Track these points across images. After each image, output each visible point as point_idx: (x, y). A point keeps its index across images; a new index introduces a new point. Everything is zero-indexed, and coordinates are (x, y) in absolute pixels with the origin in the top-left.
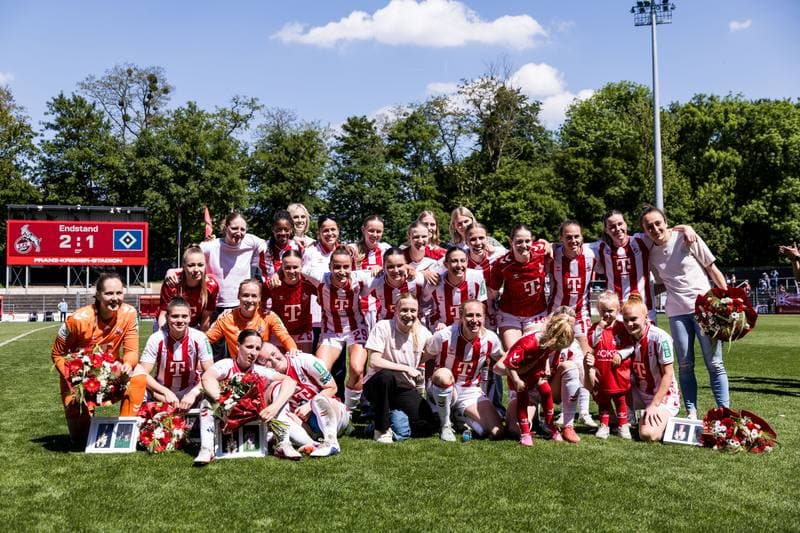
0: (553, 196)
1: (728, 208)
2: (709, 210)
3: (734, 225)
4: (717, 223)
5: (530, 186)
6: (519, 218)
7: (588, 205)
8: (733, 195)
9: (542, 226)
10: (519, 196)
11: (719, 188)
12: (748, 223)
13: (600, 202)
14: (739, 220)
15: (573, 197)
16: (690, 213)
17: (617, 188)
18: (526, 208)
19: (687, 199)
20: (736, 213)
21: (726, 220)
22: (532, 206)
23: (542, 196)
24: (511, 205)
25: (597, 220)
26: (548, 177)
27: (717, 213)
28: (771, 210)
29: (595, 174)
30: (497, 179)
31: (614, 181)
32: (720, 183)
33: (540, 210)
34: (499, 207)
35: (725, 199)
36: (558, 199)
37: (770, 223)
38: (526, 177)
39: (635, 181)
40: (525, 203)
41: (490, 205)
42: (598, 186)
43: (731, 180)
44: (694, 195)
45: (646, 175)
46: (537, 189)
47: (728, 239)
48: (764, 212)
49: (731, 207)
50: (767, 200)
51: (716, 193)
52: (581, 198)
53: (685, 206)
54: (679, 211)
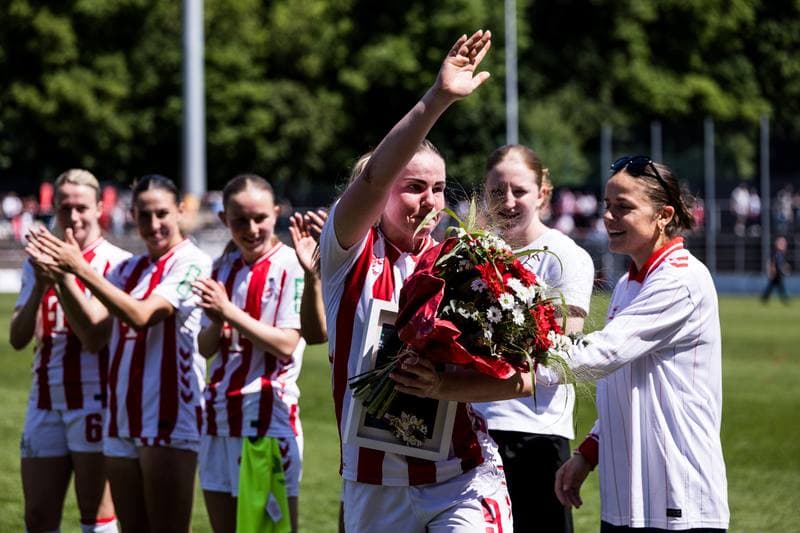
1: (334, 54)
2: (299, 52)
3: (346, 90)
4: (310, 84)
7: (32, 32)
8: (345, 25)
12: (376, 86)
14: (356, 80)
16: (256, 61)
19: (251, 29)
20: (352, 63)
21: (329, 79)
25: (54, 68)
27: (313, 64)
28: (422, 59)
35: (328, 32)
44: (266, 21)
47: (335, 121)
48: (409, 63)
49: (342, 51)
50: (414, 38)
51: (311, 19)
52: (16, 17)
53: (246, 44)
54: (233, 55)
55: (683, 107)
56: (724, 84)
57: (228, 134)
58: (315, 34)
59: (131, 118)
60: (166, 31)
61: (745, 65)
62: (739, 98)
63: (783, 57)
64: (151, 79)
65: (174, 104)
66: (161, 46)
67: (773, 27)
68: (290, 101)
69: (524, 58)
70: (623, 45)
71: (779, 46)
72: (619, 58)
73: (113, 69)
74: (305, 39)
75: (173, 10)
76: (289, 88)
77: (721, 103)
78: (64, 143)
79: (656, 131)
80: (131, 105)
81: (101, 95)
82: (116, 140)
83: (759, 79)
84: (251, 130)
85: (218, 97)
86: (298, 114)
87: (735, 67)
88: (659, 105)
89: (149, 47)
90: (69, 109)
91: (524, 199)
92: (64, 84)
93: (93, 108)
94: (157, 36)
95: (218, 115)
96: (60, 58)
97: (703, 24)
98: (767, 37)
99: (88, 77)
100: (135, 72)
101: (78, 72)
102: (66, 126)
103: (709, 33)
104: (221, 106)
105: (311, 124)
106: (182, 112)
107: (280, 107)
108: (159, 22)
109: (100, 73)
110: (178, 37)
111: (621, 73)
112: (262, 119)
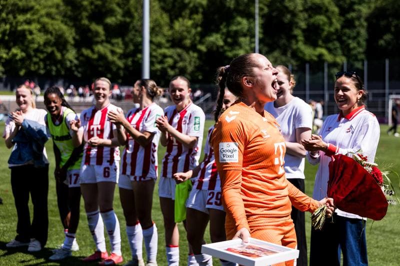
0: (62, 22)
1: (195, 39)
2: (182, 38)
3: (199, 52)
4: (187, 49)
5: (43, 12)
6: (33, 39)
7: (89, 30)
8: (199, 29)
9: (52, 46)
10: (34, 21)
11: (189, 23)
12: (210, 50)
13: (100, 29)
14: (203, 48)
15: (78, 23)
16: (168, 41)
17: (113, 19)
18: (40, 31)
19: (166, 30)
20: (201, 42)
21: (193, 48)
22: (44, 29)
23: (53, 22)
24: (26, 27)
25: (97, 43)
26: (58, 6)
27: (188, 42)
28: (225, 41)
29: (96, 6)
30: (15, 5)
31: (111, 13)
32: (190, 19)
33: (51, 33)
34: (16, 28)
35: (193, 31)
36: (66, 24)
37: (225, 51)
38: (40, 5)
39: (128, 13)
40: (39, 26)
41: (8, 27)
42: (98, 15)
43: (198, 17)
44: (171, 27)
45: (136, 10)
46: (49, 15)
47: (195, 62)
48: (221, 43)
49: (198, 38)
50: (223, 34)
51: (187, 27)
52: (84, 25)
53: (165, 36)
54: (160, 39)
55: (315, 58)
56: (330, 50)
57: (158, 67)
58: (189, 32)
59: (124, 61)
60: (136, 31)
61: (337, 44)
62: (335, 55)
63: (350, 41)
64: (131, 47)
65: (139, 56)
66: (135, 35)
67: (347, 31)
68: (179, 55)
69: (261, 41)
70: (295, 37)
71: (349, 38)
72: (294, 42)
73: (118, 44)
74: (185, 33)
75: (139, 23)
76: (179, 50)
77: (328, 57)
78: (100, 69)
79: (307, 66)
80: (124, 56)
81: (113, 53)
82: (119, 68)
83: (343, 49)
84: (166, 65)
85: (154, 54)
86: (182, 60)
87: (334, 44)
88: (307, 58)
89: (130, 35)
90: (102, 57)
91: (283, 86)
92: (100, 48)
93: (110, 57)
94: (133, 32)
95: (154, 60)
96: (99, 39)
97: (323, 30)
98: (345, 34)
99: (109, 46)
100: (126, 45)
101: (105, 44)
102: (101, 63)
103: (325, 33)
104: (156, 57)
105: (187, 64)
106: (142, 59)
107: (176, 57)
108: (134, 27)
109: (113, 45)
110: (141, 32)
111: (294, 47)
112: (170, 61)
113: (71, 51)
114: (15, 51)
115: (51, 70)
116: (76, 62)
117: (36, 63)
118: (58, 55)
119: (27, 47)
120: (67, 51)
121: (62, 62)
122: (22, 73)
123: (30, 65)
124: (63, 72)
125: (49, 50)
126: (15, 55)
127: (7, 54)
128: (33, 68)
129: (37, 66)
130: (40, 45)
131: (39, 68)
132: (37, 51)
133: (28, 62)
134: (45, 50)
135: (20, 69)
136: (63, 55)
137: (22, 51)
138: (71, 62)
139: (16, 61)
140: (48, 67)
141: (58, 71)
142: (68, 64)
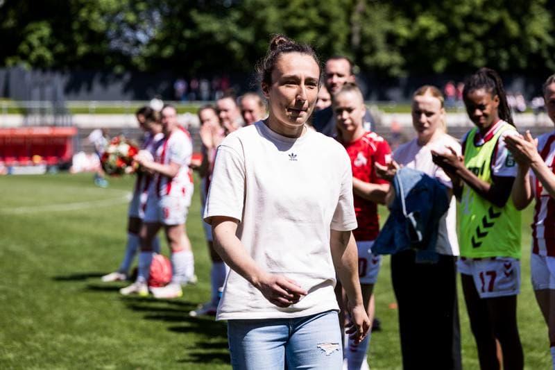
113: (538, 17)
114: (424, 21)
115: (498, 59)
116: (549, 40)
117: (467, 46)
118: (513, 28)
119: (450, 12)
120: (532, 16)
121: (520, 42)
122: (440, 66)
123: (454, 49)
124: (523, 63)
125: (494, 16)
126: (425, 30)
127: (409, 27)
128: (461, 55)
129: (469, 53)
130: (474, 7)
131: (474, 56)
132: (469, 19)
133: (450, 44)
134: (486, 17)
135: (436, 59)
136: (522, 27)
137: (441, 20)
138: (539, 40)
139: (428, 43)
140: (493, 54)
141: (512, 61)
142: (534, 45)
